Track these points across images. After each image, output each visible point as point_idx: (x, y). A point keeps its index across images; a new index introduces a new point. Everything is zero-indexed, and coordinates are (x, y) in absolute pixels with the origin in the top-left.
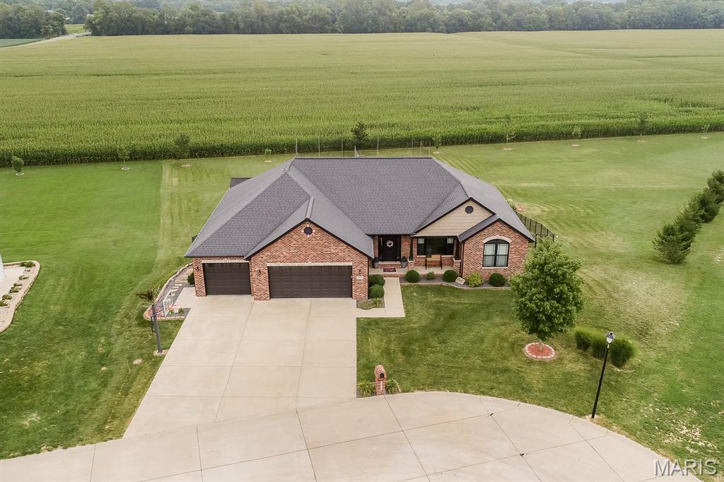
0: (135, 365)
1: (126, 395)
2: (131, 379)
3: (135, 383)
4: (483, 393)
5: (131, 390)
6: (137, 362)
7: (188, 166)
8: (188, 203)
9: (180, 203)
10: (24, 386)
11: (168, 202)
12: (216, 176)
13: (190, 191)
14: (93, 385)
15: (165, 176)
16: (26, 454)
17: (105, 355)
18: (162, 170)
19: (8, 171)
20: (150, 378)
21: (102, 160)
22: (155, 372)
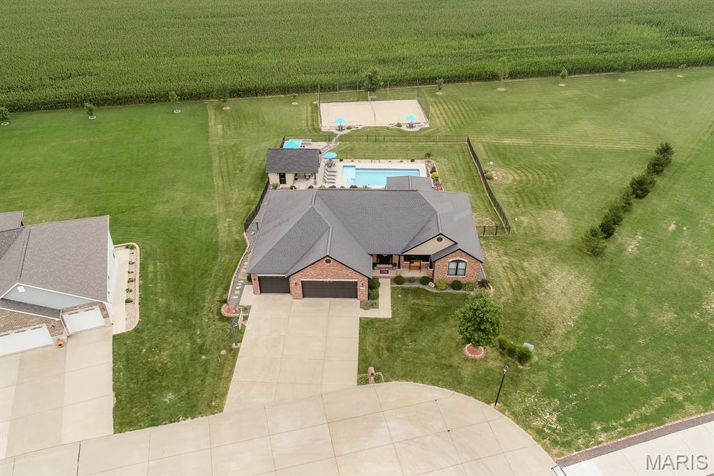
0: (223, 355)
1: (220, 379)
2: (221, 367)
3: (224, 370)
4: (433, 384)
5: (223, 376)
6: (223, 352)
7: (228, 108)
8: (234, 159)
9: (227, 159)
10: (160, 371)
11: (217, 158)
12: (252, 123)
13: (233, 143)
14: (200, 371)
15: (211, 123)
16: (171, 422)
17: (202, 346)
18: (207, 114)
19: (83, 114)
20: (233, 367)
21: (157, 101)
22: (235, 362)
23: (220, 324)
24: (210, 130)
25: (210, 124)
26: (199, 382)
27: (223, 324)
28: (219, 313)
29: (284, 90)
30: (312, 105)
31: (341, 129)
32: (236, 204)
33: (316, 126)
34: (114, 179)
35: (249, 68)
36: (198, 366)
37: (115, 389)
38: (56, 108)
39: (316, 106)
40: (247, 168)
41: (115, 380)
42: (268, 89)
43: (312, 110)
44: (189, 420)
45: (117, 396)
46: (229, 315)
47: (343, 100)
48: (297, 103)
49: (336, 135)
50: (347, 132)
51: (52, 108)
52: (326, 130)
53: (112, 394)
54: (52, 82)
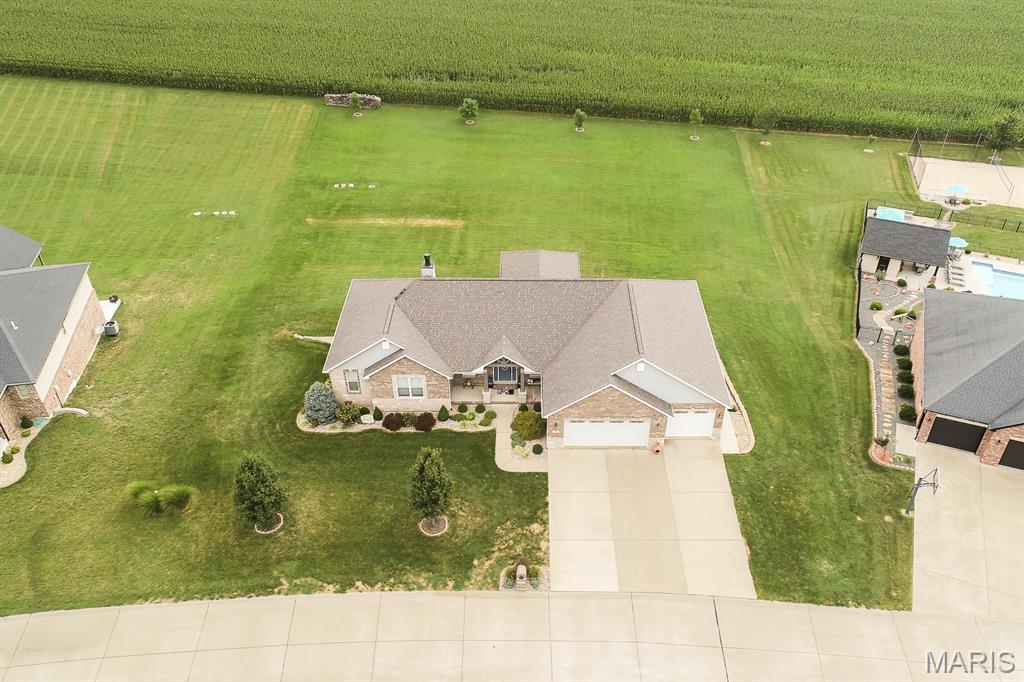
0: (889, 523)
1: (895, 559)
2: (892, 540)
3: (898, 547)
5: (899, 556)
6: (888, 518)
7: (768, 143)
8: (794, 222)
9: (784, 221)
10: (801, 524)
11: (769, 216)
12: (809, 172)
13: (787, 198)
14: (860, 539)
15: (748, 162)
16: (838, 605)
17: (852, 500)
18: (738, 148)
19: (568, 123)
20: (911, 544)
21: (665, 119)
22: (912, 538)
23: (871, 475)
24: (747, 171)
25: (745, 163)
26: (863, 555)
27: (876, 475)
28: (867, 457)
29: (851, 128)
30: (898, 158)
31: (953, 202)
32: (818, 291)
33: (910, 192)
34: (630, 222)
35: (795, 88)
36: (855, 530)
37: (745, 534)
38: (532, 110)
39: (904, 160)
40: (817, 238)
41: (744, 522)
42: (827, 124)
43: (899, 165)
44: (863, 608)
45: (750, 544)
46: (884, 463)
47: (946, 157)
48: (871, 151)
49: (946, 211)
50: (962, 207)
51: (526, 109)
52: (929, 200)
53: (742, 541)
54: (525, 73)
